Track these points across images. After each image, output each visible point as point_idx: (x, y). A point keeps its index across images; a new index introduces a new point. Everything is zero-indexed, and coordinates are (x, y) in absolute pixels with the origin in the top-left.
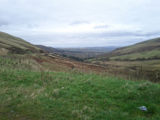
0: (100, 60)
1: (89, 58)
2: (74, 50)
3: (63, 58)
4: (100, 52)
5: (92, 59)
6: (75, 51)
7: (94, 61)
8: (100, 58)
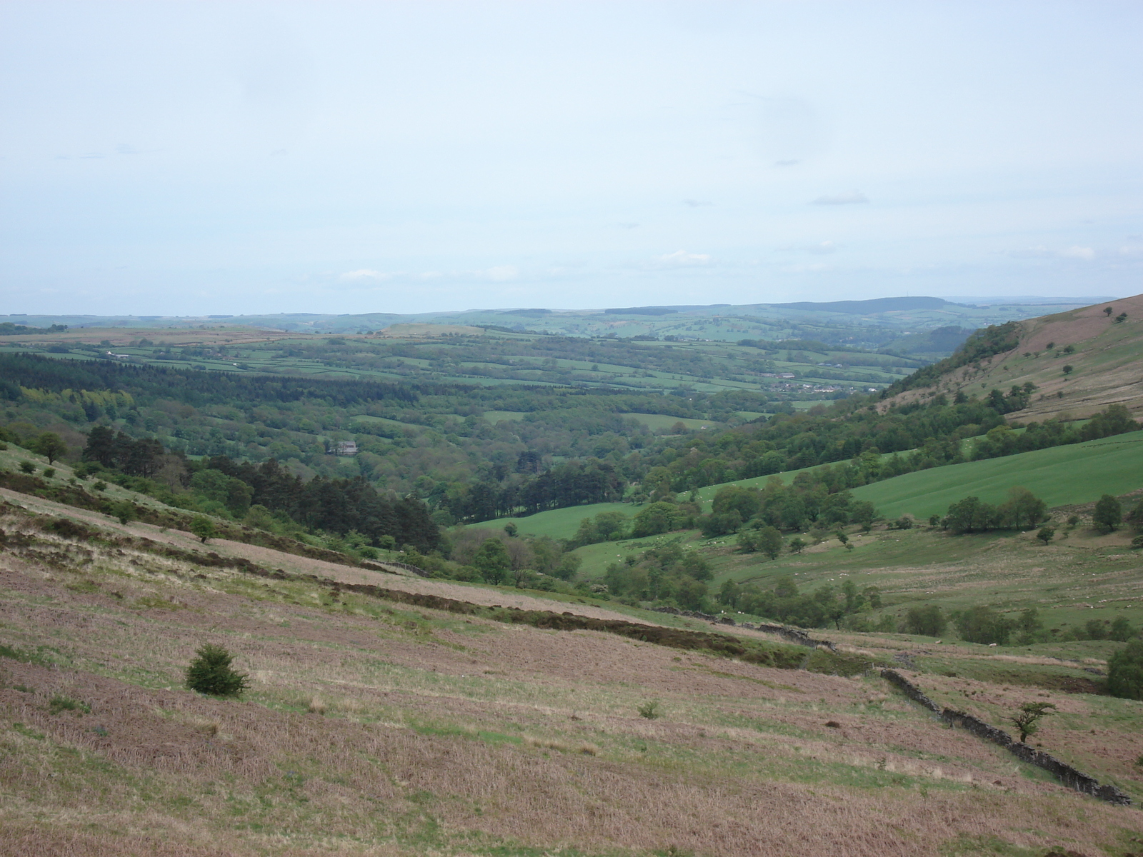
0: (714, 530)
1: (536, 500)
2: (292, 352)
3: (83, 501)
4: (717, 387)
5: (591, 513)
6: (310, 369)
7: (606, 532)
8: (706, 496)
